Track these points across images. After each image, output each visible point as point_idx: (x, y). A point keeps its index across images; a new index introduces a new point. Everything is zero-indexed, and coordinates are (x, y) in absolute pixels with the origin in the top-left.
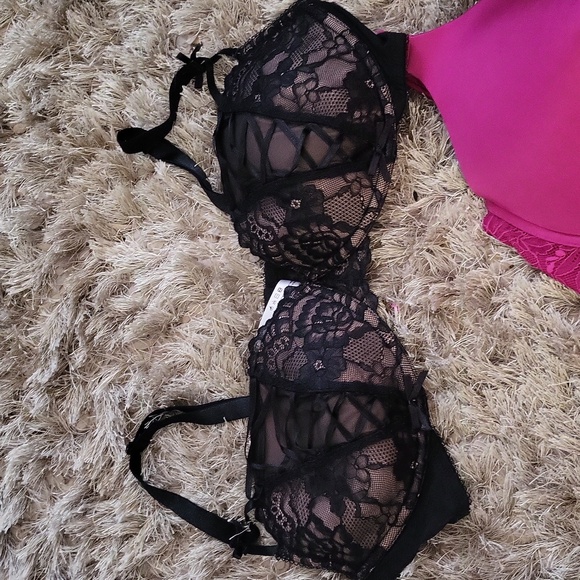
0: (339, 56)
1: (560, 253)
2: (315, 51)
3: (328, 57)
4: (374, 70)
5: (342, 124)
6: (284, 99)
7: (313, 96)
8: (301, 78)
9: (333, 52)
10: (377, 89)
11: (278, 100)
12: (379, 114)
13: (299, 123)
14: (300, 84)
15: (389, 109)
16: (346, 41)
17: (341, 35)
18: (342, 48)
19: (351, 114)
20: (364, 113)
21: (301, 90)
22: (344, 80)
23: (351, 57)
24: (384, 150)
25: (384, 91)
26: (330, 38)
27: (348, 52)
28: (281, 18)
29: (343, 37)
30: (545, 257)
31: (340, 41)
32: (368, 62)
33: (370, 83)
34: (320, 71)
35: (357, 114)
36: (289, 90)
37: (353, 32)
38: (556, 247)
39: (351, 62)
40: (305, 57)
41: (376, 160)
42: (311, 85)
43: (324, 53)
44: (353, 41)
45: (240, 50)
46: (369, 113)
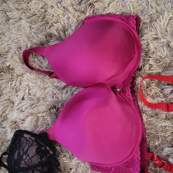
0: (32, 145)
1: (113, 169)
2: (25, 146)
3: (29, 147)
4: (42, 144)
5: (41, 164)
6: (23, 165)
7: (30, 161)
8: (24, 157)
9: (30, 145)
10: (46, 149)
11: (22, 166)
12: (49, 155)
13: (30, 170)
14: (25, 159)
15: (51, 153)
16: (32, 139)
17: (30, 138)
18: (32, 142)
19: (42, 160)
20: (45, 158)
21: (26, 161)
22: (36, 152)
23: (35, 143)
24: (55, 164)
25: (48, 148)
26: (27, 141)
27: (33, 142)
28: (13, 140)
29: (30, 139)
30: (110, 172)
31: (30, 140)
32: (40, 142)
33: (43, 148)
34: (28, 152)
35: (44, 159)
36: (23, 162)
37: (32, 136)
38: (111, 168)
39: (35, 145)
40: (23, 150)
41: (55, 168)
42: (28, 158)
43: (27, 146)
44: (33, 139)
45: (7, 152)
46: (47, 157)
